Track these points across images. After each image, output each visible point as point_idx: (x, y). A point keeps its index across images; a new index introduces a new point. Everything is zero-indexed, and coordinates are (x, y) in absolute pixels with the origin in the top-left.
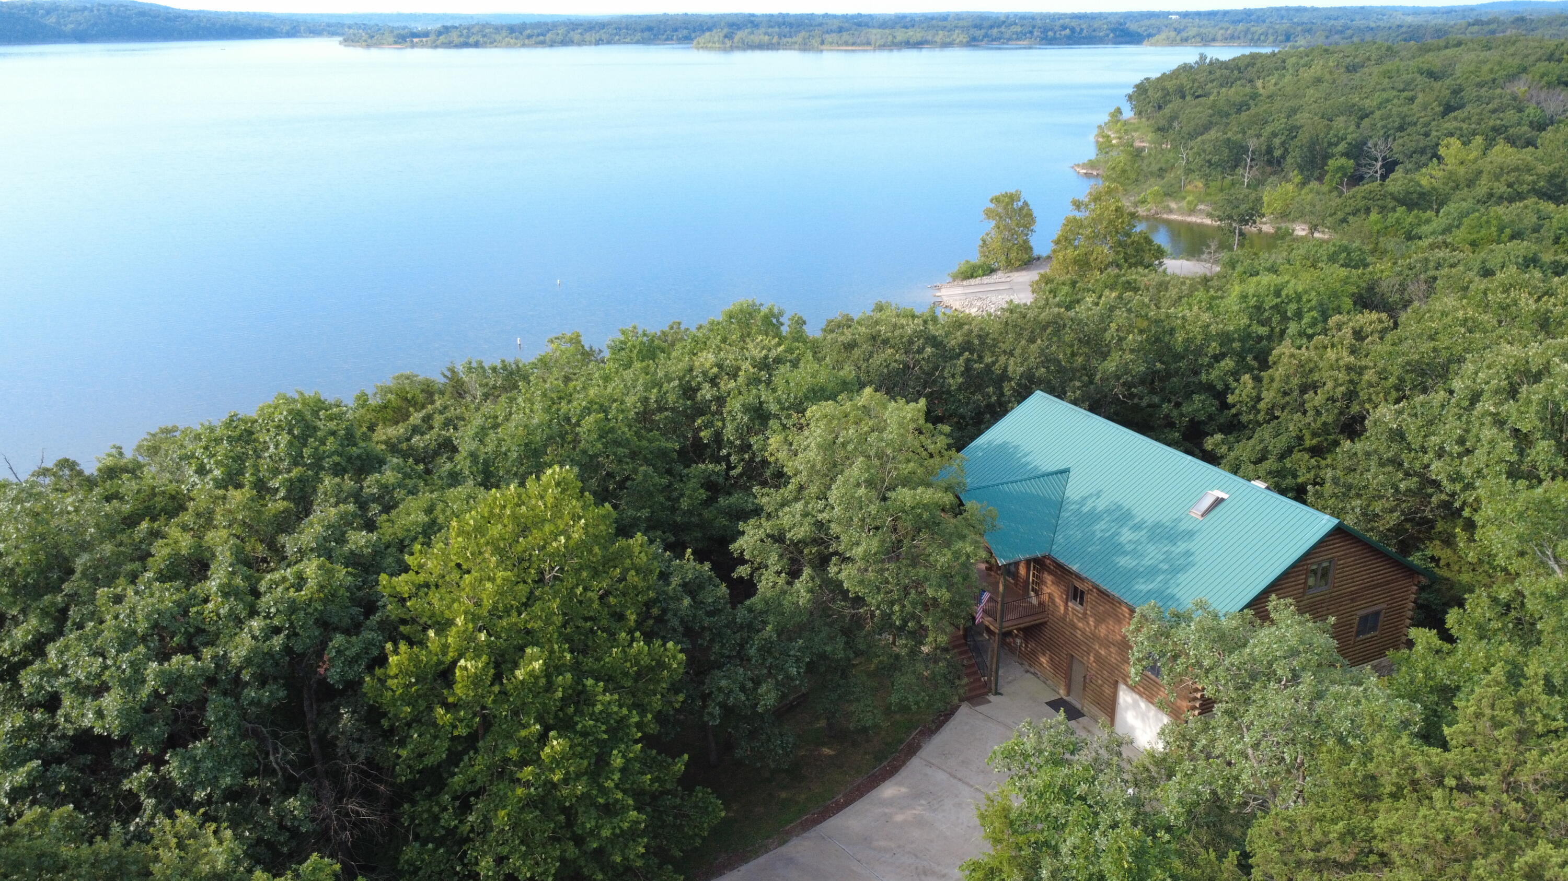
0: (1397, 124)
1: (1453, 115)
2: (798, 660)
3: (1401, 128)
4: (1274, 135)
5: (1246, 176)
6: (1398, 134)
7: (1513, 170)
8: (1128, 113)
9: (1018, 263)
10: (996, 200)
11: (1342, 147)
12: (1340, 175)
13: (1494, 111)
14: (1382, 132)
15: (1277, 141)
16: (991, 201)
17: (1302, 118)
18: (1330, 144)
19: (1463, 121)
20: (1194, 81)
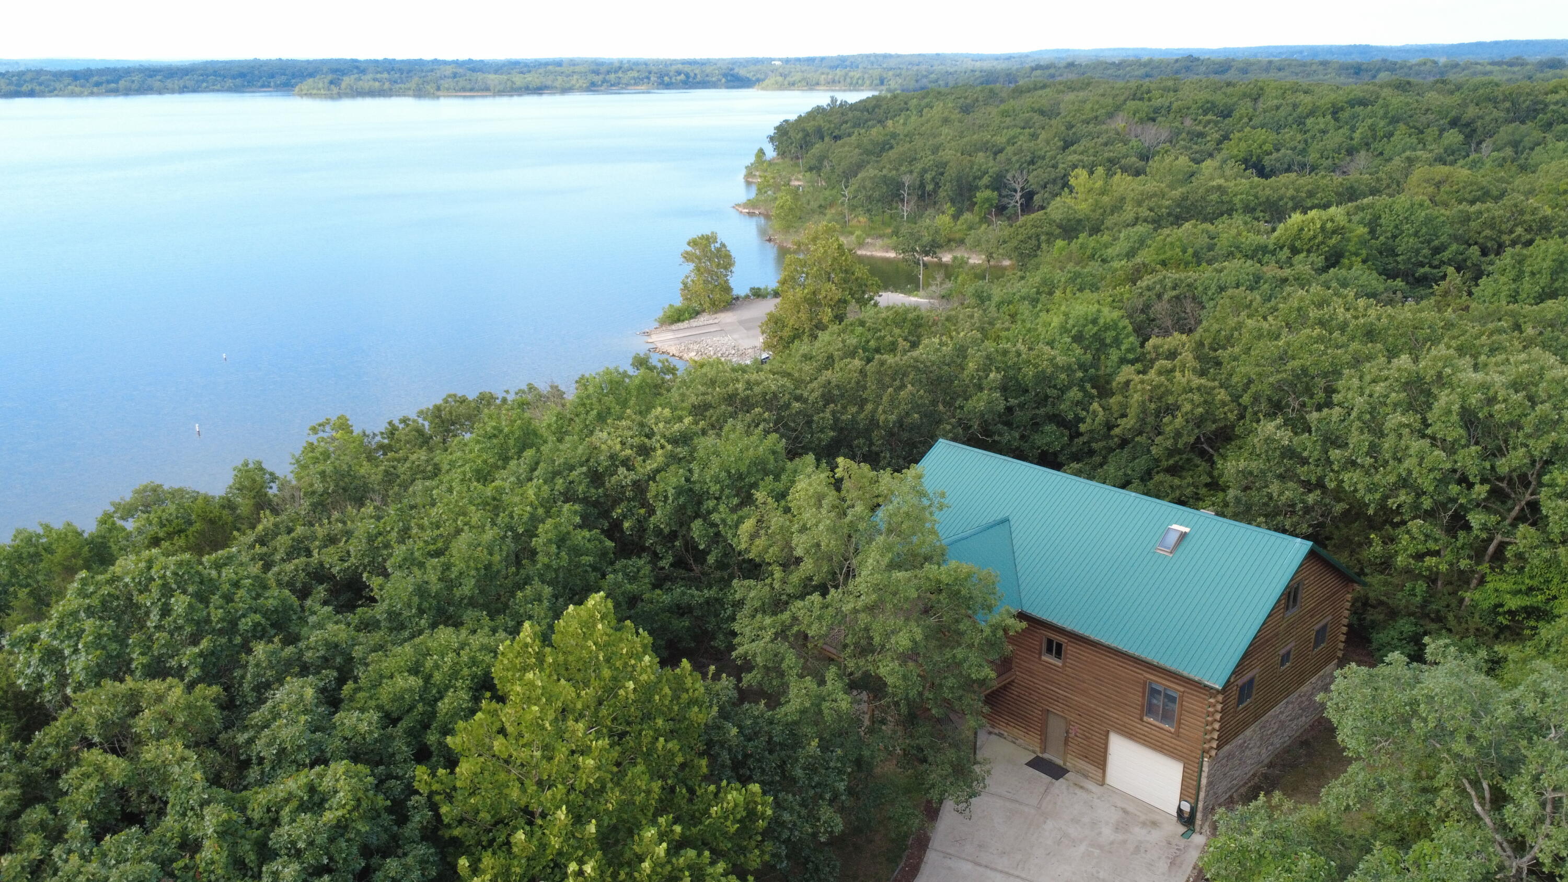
0: (1028, 158)
1: (1072, 148)
3: (1032, 162)
4: (925, 171)
5: (906, 210)
6: (1031, 167)
7: (1151, 197)
8: (770, 152)
10: (693, 243)
11: (986, 180)
12: (987, 205)
13: (1106, 144)
14: (1017, 166)
15: (928, 176)
16: (689, 244)
17: (947, 154)
18: (975, 178)
19: (1082, 153)
20: (830, 122)
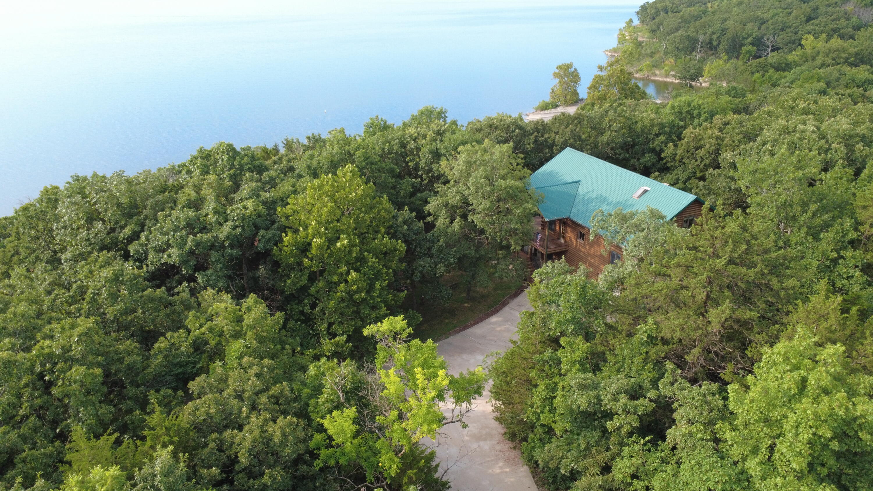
0: (780, 27)
1: (811, 22)
2: (454, 256)
3: (782, 30)
4: (713, 33)
5: (697, 56)
6: (781, 33)
7: (836, 51)
8: (636, 22)
9: (571, 102)
10: (560, 67)
11: (750, 40)
12: (748, 55)
13: (834, 20)
14: (772, 32)
15: (715, 37)
16: (557, 68)
17: (729, 24)
18: (744, 38)
19: (817, 25)
20: (673, 4)
